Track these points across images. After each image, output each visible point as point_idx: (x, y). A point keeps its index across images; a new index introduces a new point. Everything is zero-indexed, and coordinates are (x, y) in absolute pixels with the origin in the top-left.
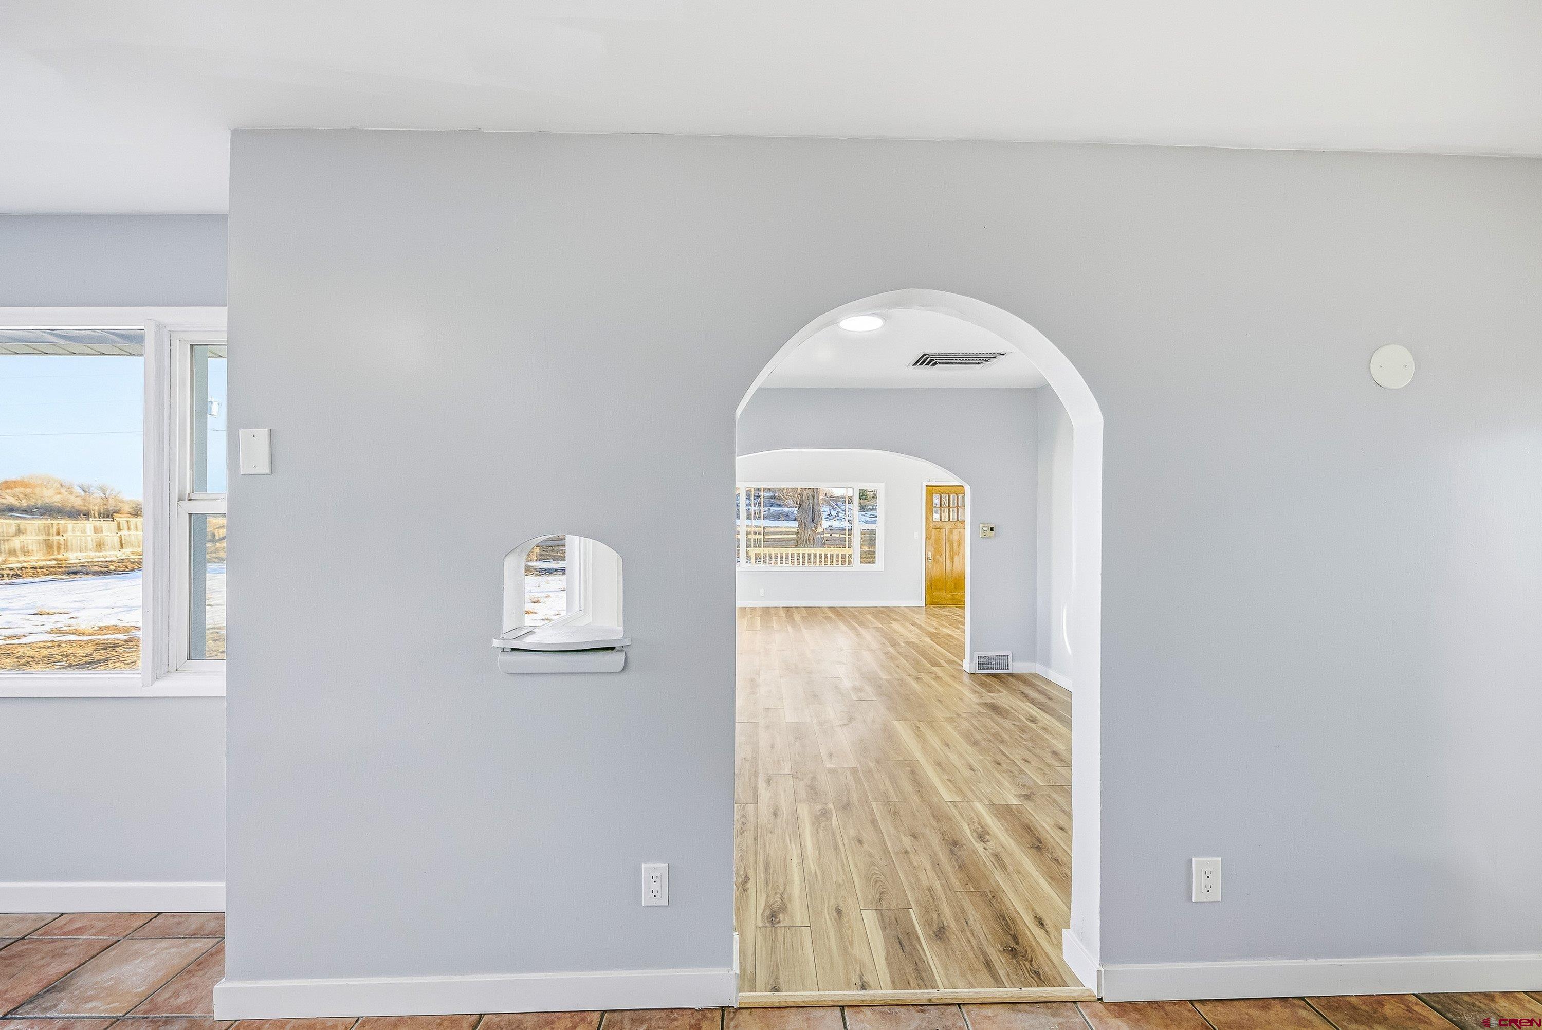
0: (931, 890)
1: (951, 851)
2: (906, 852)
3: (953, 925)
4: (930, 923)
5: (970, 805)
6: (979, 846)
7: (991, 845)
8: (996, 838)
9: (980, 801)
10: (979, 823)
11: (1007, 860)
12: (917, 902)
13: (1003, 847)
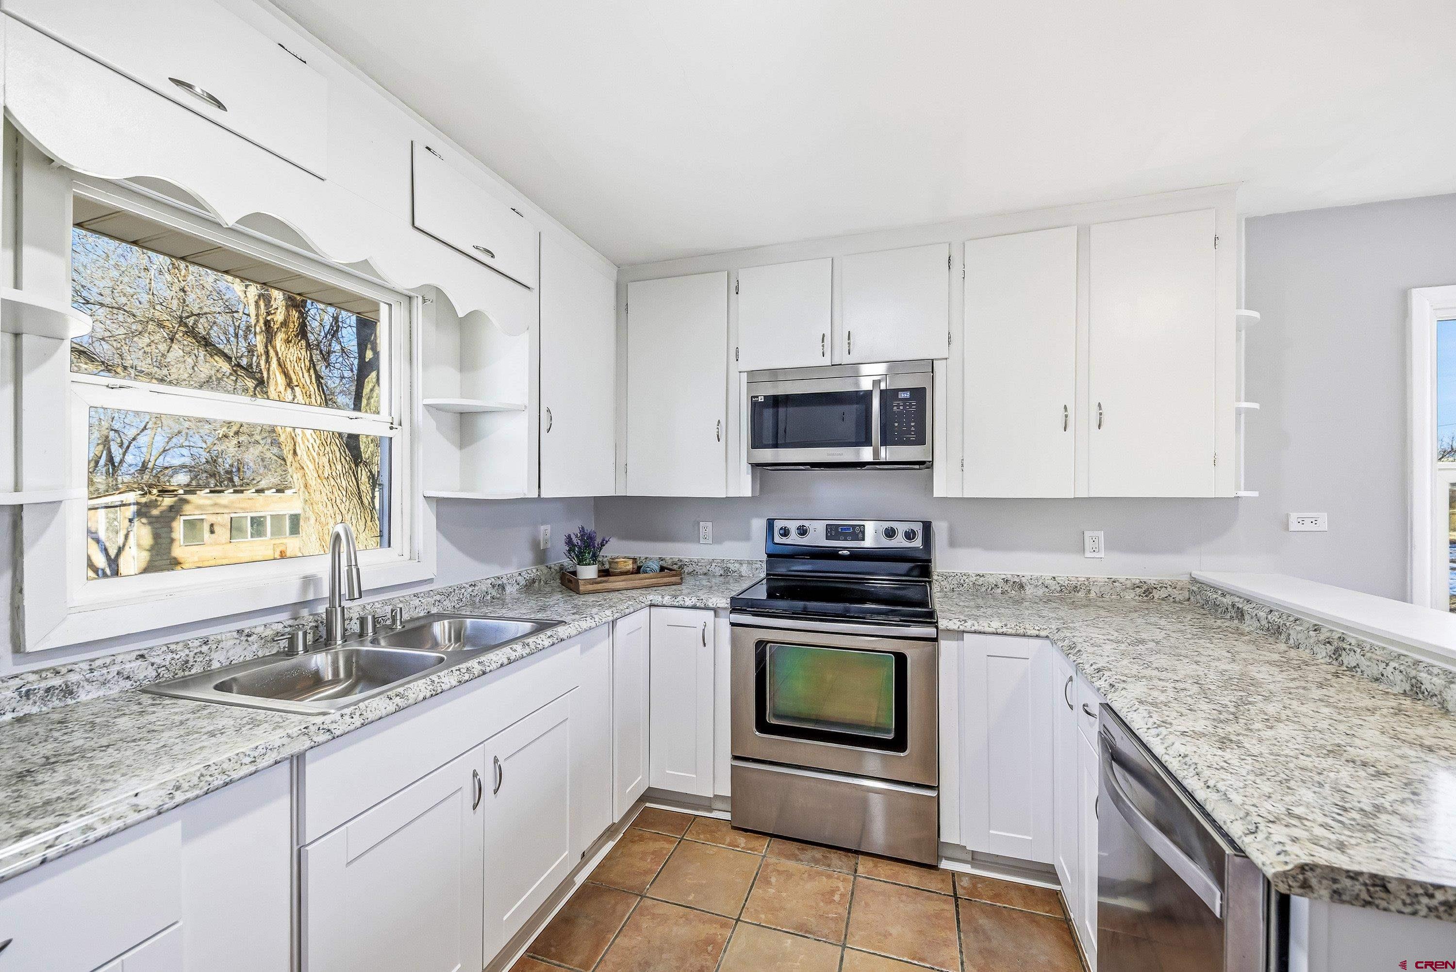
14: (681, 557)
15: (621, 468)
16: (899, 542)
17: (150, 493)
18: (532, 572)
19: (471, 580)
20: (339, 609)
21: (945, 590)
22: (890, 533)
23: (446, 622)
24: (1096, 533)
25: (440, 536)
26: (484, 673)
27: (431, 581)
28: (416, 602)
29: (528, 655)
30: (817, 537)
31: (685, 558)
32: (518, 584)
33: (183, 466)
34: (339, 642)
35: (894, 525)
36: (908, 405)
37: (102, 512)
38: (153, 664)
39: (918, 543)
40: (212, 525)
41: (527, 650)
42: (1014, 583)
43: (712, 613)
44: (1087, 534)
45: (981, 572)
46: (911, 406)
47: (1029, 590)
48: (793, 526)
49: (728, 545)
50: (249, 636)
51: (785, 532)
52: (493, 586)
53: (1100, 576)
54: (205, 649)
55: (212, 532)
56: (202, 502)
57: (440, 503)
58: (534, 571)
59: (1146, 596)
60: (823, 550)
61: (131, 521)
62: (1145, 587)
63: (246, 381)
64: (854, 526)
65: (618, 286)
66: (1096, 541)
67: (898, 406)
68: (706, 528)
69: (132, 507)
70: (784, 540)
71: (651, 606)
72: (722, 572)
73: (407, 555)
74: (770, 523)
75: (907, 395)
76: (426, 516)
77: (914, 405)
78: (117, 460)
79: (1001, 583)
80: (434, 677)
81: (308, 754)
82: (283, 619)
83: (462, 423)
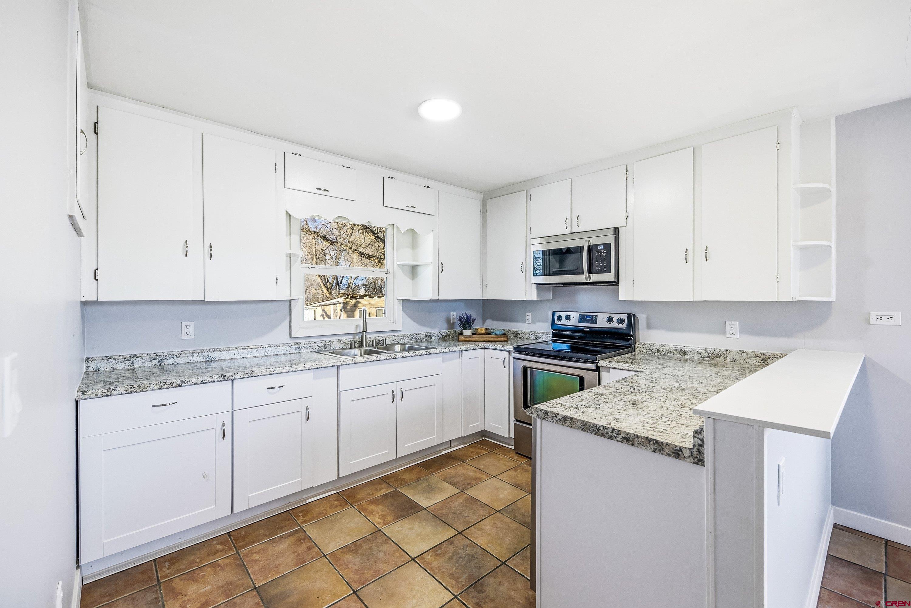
14: (517, 330)
15: (484, 286)
16: (615, 325)
17: (348, 298)
18: (446, 332)
19: (417, 333)
20: (365, 336)
21: (642, 352)
22: (610, 320)
23: (400, 346)
24: (733, 323)
25: (404, 314)
26: (396, 358)
27: (400, 331)
28: (394, 338)
29: (414, 356)
30: (574, 321)
31: (519, 330)
32: (438, 336)
33: (363, 285)
34: (365, 347)
35: (612, 316)
36: (602, 253)
37: (332, 306)
38: (317, 345)
39: (624, 325)
40: (369, 314)
41: (414, 354)
42: (681, 350)
43: (508, 353)
44: (728, 323)
45: (663, 344)
46: (604, 252)
47: (690, 356)
48: (563, 315)
49: (538, 324)
50: (340, 341)
51: (560, 318)
52: (426, 336)
53: (736, 348)
54: (329, 343)
55: (369, 316)
56: (366, 303)
57: (405, 302)
58: (447, 332)
59: (763, 363)
60: (577, 328)
61: (341, 310)
62: (762, 357)
63: (380, 244)
64: (592, 316)
65: (483, 201)
66: (734, 327)
67: (598, 253)
68: (528, 316)
69: (342, 304)
70: (559, 322)
71: (485, 348)
72: (534, 338)
73: (392, 321)
74: (554, 313)
75: (602, 247)
76: (398, 306)
77: (605, 252)
78: (339, 282)
79: (673, 351)
80: (379, 356)
81: (341, 366)
82: (350, 338)
83: (413, 270)
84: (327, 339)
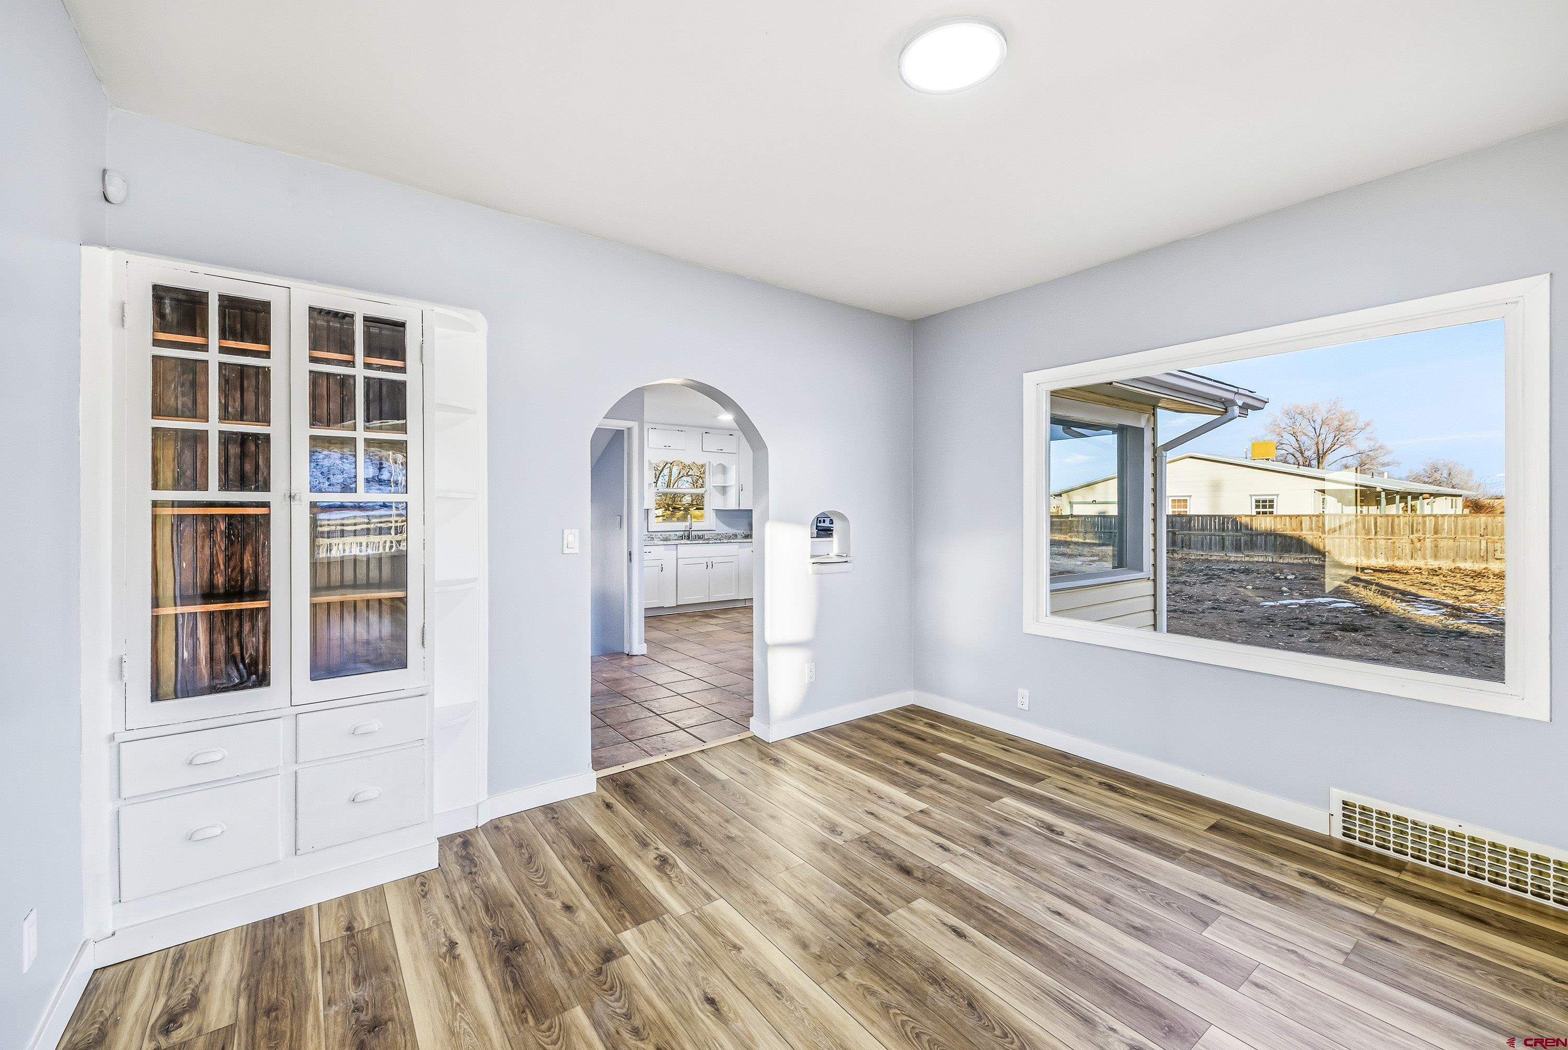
0: (692, 801)
1: (689, 836)
2: (727, 821)
3: (668, 787)
4: (683, 784)
5: (689, 904)
6: (664, 849)
7: (652, 855)
8: (647, 865)
9: (678, 920)
10: (670, 878)
11: (635, 844)
12: (698, 792)
13: (640, 856)
20: (691, 532)
25: (717, 519)
27: (714, 529)
28: (710, 534)
73: (709, 523)
76: (713, 514)
82: (682, 533)
83: (724, 490)
84: (668, 533)
